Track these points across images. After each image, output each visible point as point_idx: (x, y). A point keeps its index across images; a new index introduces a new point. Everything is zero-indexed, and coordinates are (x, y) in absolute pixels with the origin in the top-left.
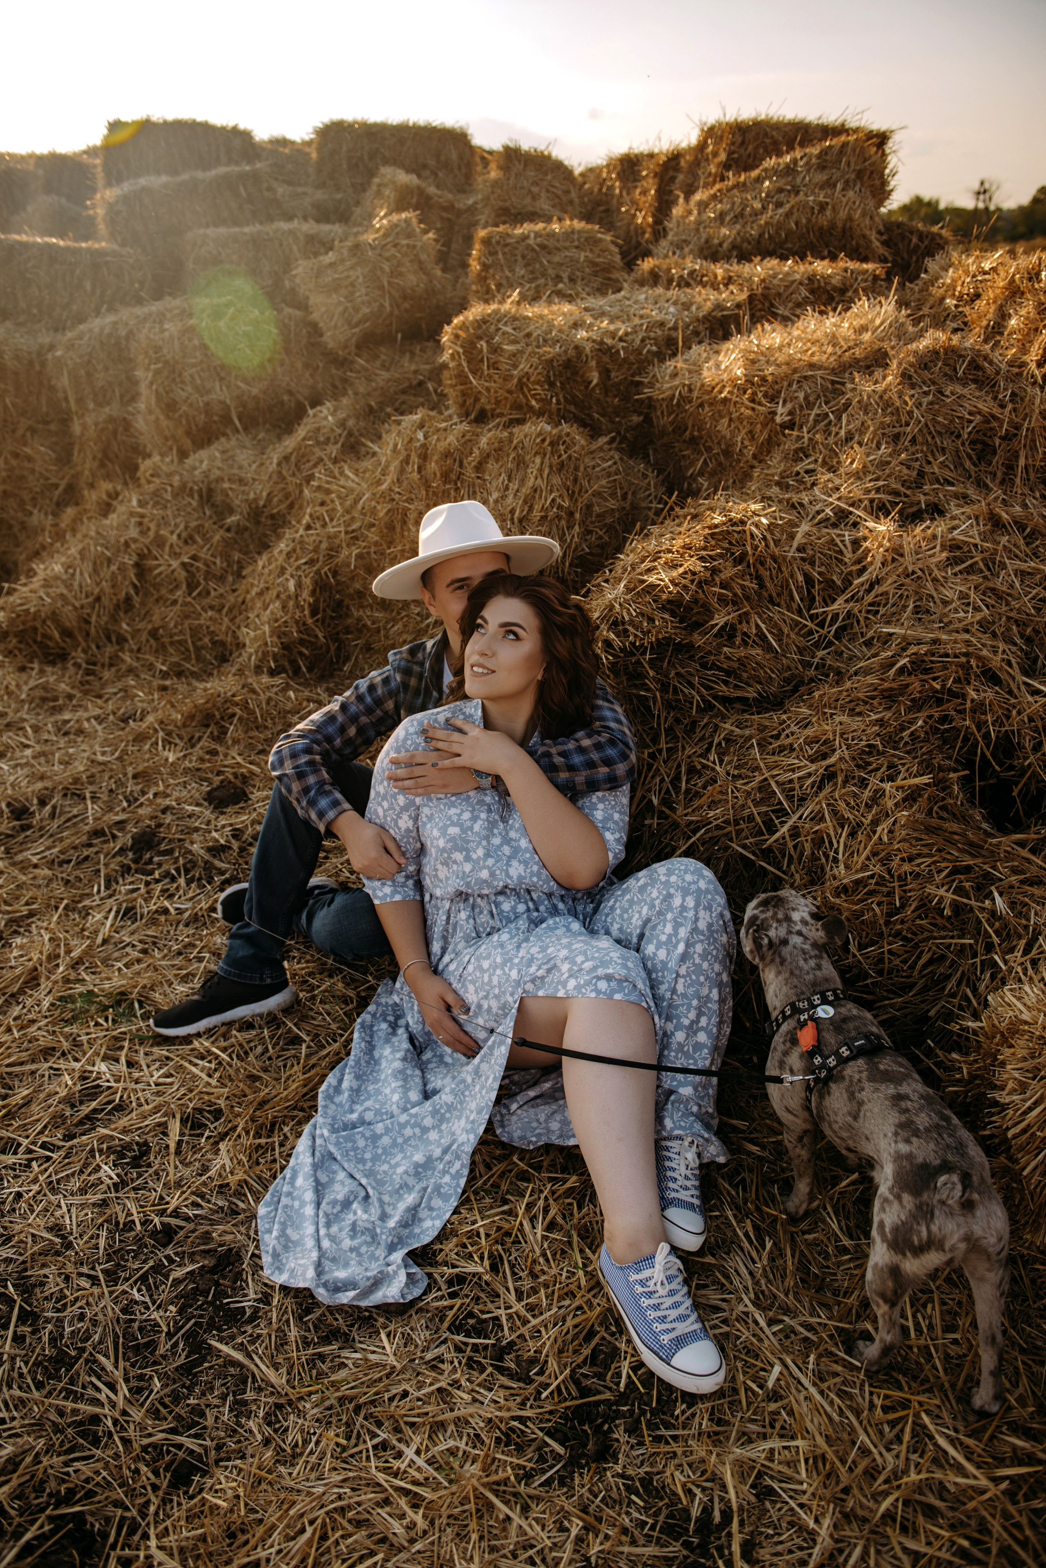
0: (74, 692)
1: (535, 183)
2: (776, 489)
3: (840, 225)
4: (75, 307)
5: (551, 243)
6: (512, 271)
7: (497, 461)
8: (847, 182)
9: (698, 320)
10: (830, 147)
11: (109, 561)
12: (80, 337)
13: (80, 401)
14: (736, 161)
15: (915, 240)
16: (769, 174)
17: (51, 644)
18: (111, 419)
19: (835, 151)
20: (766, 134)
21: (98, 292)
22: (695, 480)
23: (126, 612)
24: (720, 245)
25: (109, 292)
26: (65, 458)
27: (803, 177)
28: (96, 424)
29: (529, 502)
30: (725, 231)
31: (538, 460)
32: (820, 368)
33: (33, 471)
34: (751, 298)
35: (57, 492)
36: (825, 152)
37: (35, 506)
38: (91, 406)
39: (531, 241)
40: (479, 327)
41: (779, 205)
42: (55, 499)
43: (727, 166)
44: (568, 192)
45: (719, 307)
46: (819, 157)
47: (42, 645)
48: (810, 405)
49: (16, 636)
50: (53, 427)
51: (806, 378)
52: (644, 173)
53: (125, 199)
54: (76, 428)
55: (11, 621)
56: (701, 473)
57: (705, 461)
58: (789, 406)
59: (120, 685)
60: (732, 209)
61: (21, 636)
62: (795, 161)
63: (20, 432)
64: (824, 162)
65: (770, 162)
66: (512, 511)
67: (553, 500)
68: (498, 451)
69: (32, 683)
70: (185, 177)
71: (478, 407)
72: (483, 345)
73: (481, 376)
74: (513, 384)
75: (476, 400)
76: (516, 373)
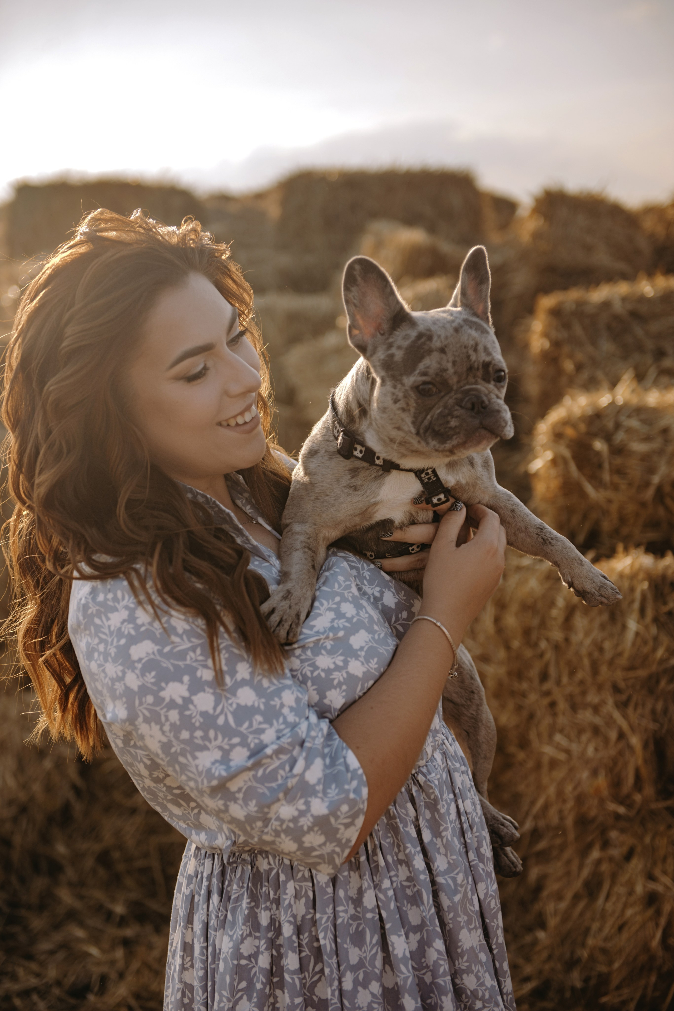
1: (589, 232)
5: (644, 310)
39: (617, 307)
40: (590, 423)
71: (587, 526)
72: (599, 445)
73: (598, 483)
74: (650, 493)
75: (585, 517)
76: (656, 479)
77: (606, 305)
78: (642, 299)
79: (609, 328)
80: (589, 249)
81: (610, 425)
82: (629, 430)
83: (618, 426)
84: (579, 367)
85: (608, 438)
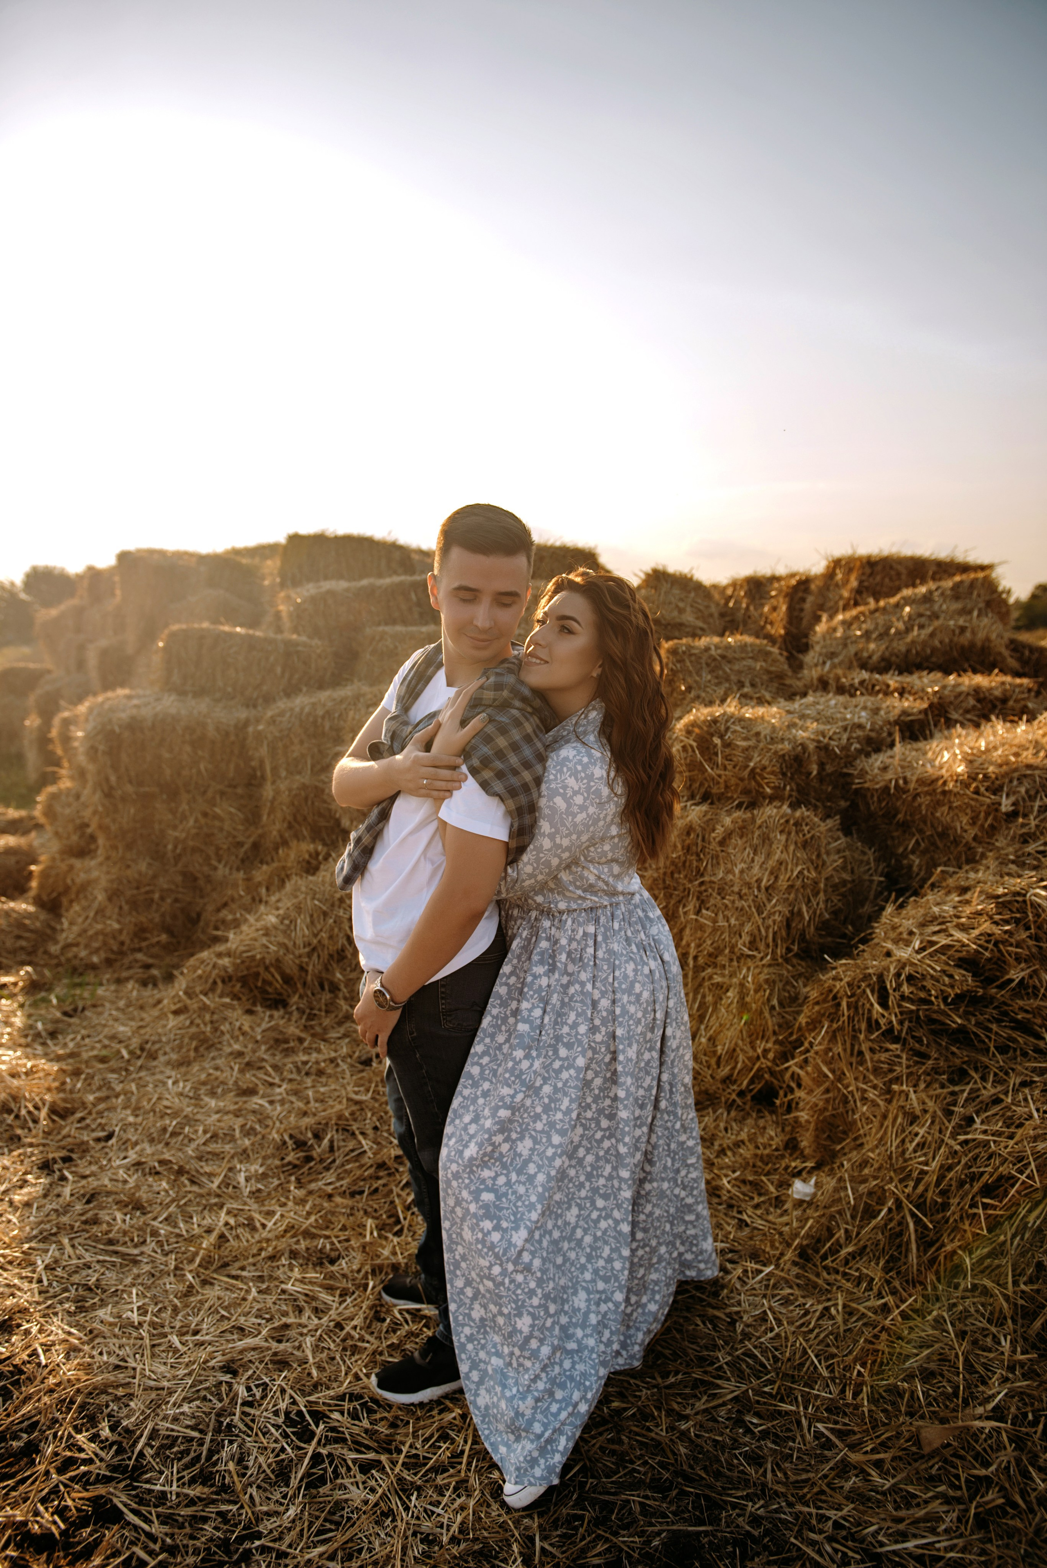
0: (303, 1035)
1: (681, 600)
2: (1013, 867)
3: (979, 644)
4: (265, 688)
5: (730, 654)
6: (700, 676)
7: (741, 837)
8: (980, 610)
9: (889, 723)
10: (961, 582)
11: (325, 914)
12: (282, 714)
13: (275, 769)
14: (867, 588)
15: (1027, 653)
16: (907, 601)
17: (270, 990)
18: (304, 787)
19: (967, 584)
20: (891, 568)
21: (287, 675)
22: (906, 857)
23: (338, 961)
24: (870, 657)
25: (297, 676)
26: (253, 818)
27: (940, 605)
28: (290, 790)
29: (775, 873)
30: (872, 646)
31: (783, 838)
32: (1036, 768)
33: (221, 829)
34: (931, 706)
35: (243, 850)
36: (957, 586)
37: (220, 861)
38: (283, 774)
39: (713, 652)
40: (710, 726)
41: (921, 627)
42: (241, 855)
43: (859, 591)
44: (708, 607)
45: (904, 713)
46: (952, 589)
47: (263, 991)
48: (1032, 798)
49: (238, 980)
50: (239, 791)
51: (1025, 776)
52: (773, 593)
53: (313, 599)
54: (268, 791)
55: (236, 967)
56: (913, 852)
57: (917, 842)
58: (1012, 799)
59: (342, 1030)
60: (876, 628)
61: (244, 980)
62: (930, 592)
63: (210, 794)
64: (957, 593)
65: (907, 592)
66: (759, 881)
67: (801, 872)
68: (743, 830)
69: (264, 1026)
70: (365, 582)
71: (703, 790)
72: (717, 741)
73: (714, 765)
74: (746, 773)
75: (701, 784)
76: (752, 764)
77: (707, 649)
78: (728, 647)
79: (708, 665)
80: (681, 611)
81: (723, 728)
82: (735, 732)
83: (727, 729)
84: (689, 689)
85: (721, 737)
